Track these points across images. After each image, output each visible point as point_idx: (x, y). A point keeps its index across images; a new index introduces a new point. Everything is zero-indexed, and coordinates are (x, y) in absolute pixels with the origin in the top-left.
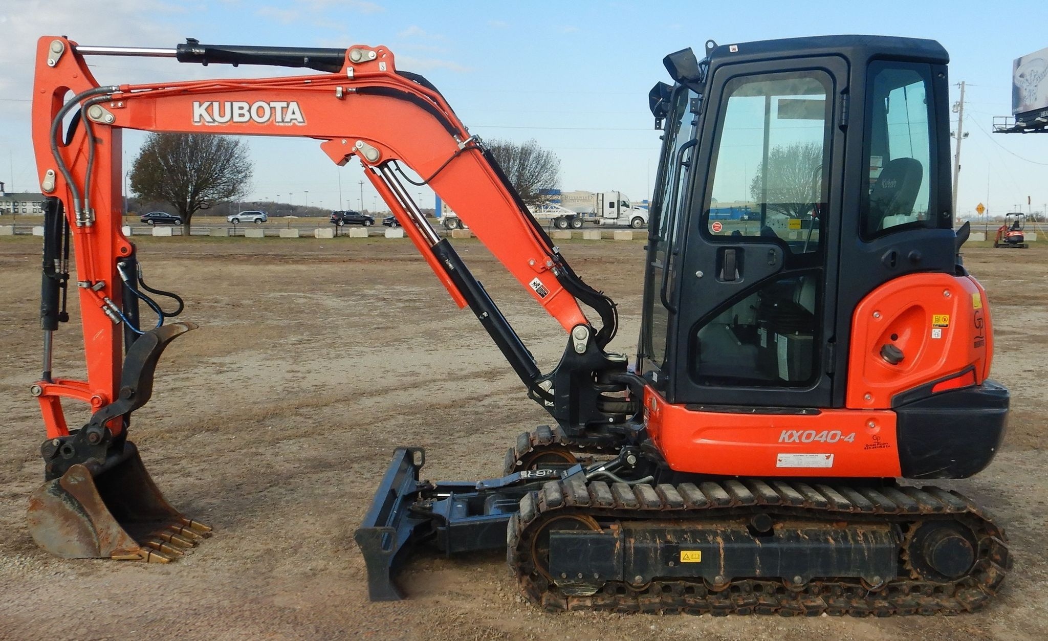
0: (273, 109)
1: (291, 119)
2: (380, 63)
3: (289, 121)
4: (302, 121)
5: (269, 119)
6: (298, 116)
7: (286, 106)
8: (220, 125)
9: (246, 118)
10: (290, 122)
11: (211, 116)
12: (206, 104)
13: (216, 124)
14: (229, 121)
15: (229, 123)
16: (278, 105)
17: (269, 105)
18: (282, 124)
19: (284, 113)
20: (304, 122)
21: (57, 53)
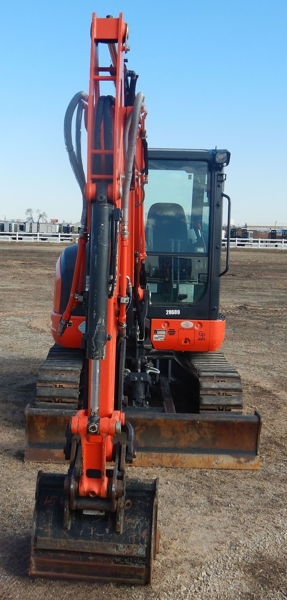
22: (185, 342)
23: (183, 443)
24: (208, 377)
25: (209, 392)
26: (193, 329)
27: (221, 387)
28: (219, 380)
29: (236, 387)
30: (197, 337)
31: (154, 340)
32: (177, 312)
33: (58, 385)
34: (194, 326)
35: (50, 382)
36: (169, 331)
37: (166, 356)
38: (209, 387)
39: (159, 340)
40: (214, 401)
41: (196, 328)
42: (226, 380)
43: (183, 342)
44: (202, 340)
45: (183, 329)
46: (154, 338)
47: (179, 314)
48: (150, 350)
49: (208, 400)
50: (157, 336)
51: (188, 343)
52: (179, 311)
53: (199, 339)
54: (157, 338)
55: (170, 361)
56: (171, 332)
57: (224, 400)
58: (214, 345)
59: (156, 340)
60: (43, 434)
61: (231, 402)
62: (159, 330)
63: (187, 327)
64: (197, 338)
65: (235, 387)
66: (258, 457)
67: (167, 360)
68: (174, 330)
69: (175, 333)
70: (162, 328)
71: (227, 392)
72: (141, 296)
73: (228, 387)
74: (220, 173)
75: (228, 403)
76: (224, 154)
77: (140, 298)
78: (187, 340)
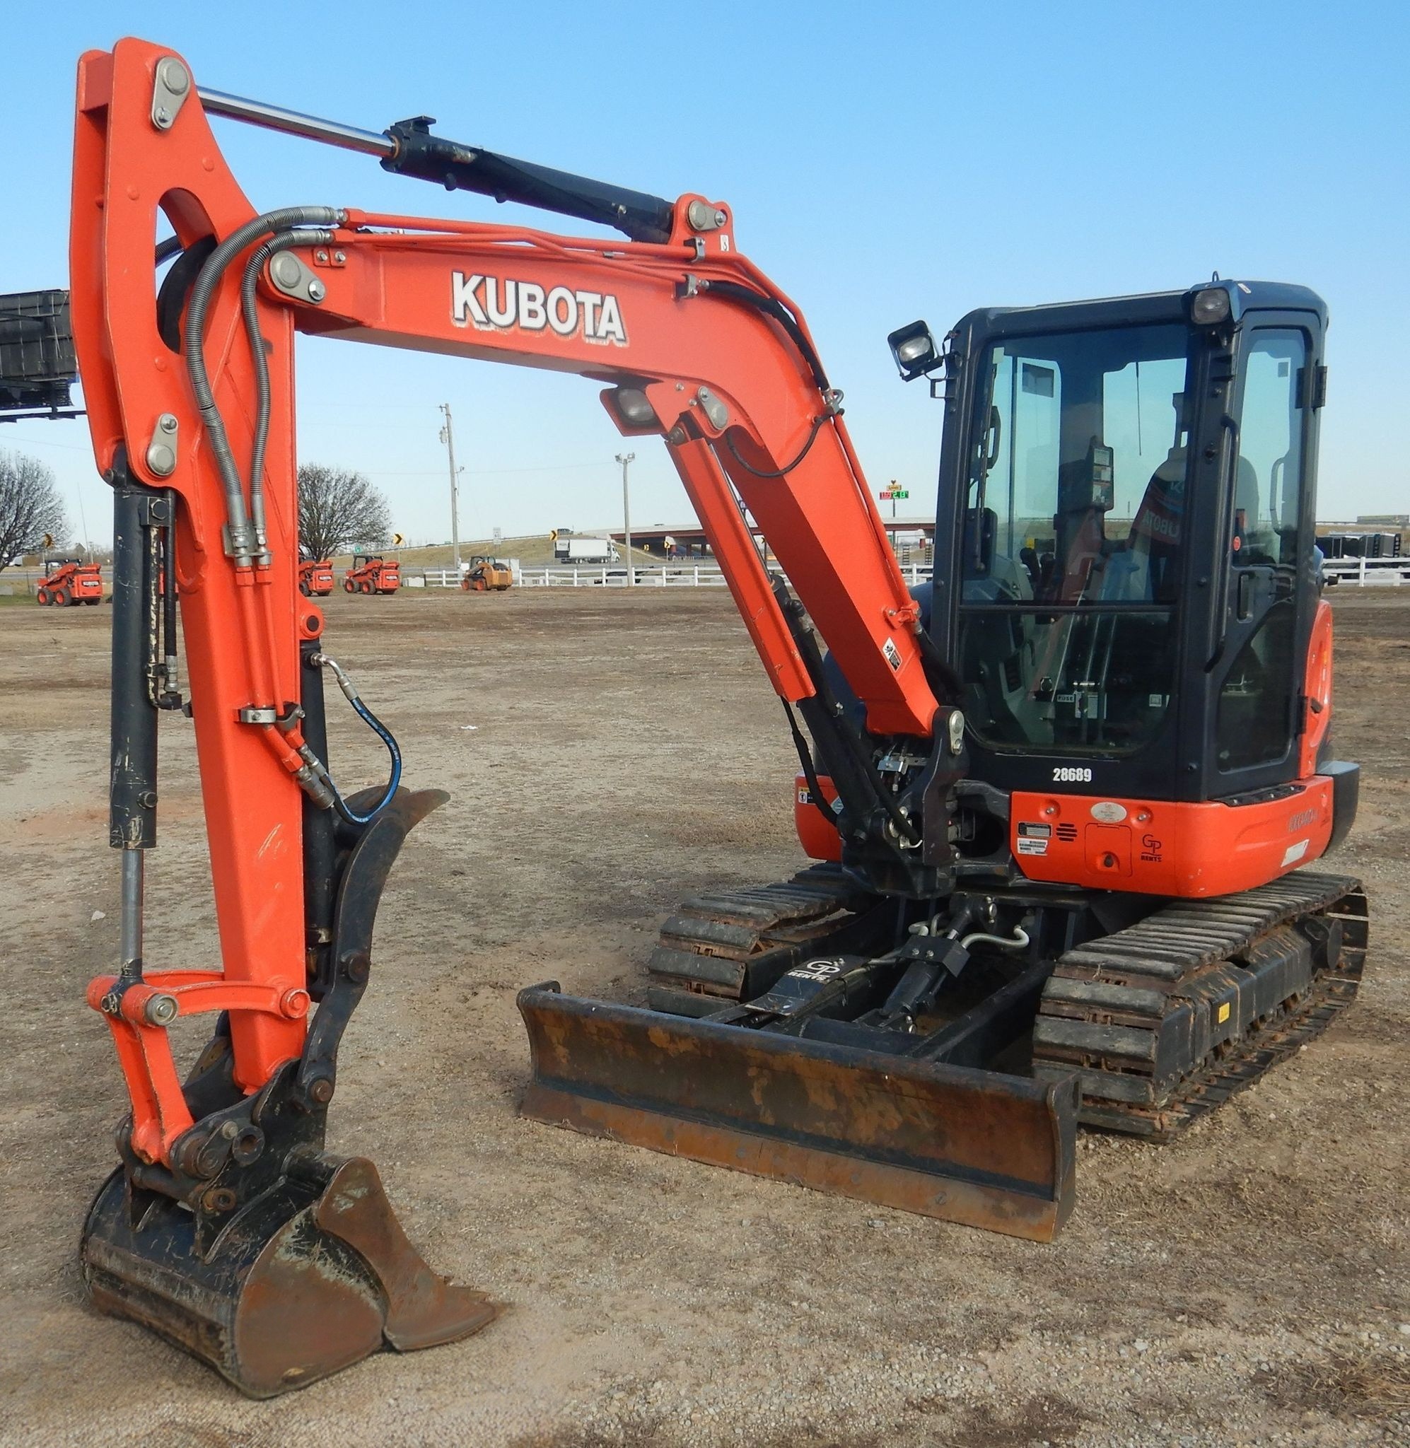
0: (580, 305)
1: (608, 333)
2: (722, 236)
3: (604, 335)
4: (623, 337)
5: (575, 328)
6: (616, 326)
7: (599, 303)
8: (498, 330)
9: (538, 322)
10: (605, 338)
11: (484, 309)
12: (475, 280)
13: (492, 328)
14: (512, 324)
15: (512, 329)
16: (590, 299)
17: (575, 297)
18: (593, 341)
19: (597, 320)
20: (624, 341)
21: (175, 92)
22: (1107, 864)
23: (864, 1131)
24: (1081, 964)
25: (1066, 1008)
26: (1124, 825)
27: (1098, 998)
28: (1110, 976)
29: (1143, 1003)
30: (1138, 850)
31: (1019, 851)
32: (1084, 775)
33: (703, 948)
34: (1128, 818)
35: (688, 938)
36: (1058, 829)
37: (1063, 901)
38: (1065, 995)
39: (1033, 851)
40: (1069, 1036)
41: (1134, 821)
42: (1130, 979)
43: (1099, 862)
44: (1151, 859)
45: (1097, 824)
46: (1019, 847)
47: (1089, 780)
48: (1006, 879)
49: (1052, 1031)
50: (1027, 841)
51: (1114, 868)
52: (1090, 771)
53: (1143, 858)
54: (1028, 847)
55: (1072, 917)
56: (1065, 832)
57: (1097, 1037)
58: (1192, 877)
59: (1026, 852)
60: (564, 1057)
61: (1117, 1045)
62: (1032, 823)
63: (1107, 820)
64: (1137, 855)
65: (1137, 1003)
66: (1055, 1206)
67: (1063, 912)
68: (1072, 826)
69: (1075, 835)
70: (1039, 818)
71: (1116, 1015)
72: (925, 725)
73: (1119, 998)
74: (1221, 353)
75: (1108, 1046)
76: (1215, 294)
77: (924, 730)
78: (1110, 858)
